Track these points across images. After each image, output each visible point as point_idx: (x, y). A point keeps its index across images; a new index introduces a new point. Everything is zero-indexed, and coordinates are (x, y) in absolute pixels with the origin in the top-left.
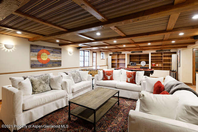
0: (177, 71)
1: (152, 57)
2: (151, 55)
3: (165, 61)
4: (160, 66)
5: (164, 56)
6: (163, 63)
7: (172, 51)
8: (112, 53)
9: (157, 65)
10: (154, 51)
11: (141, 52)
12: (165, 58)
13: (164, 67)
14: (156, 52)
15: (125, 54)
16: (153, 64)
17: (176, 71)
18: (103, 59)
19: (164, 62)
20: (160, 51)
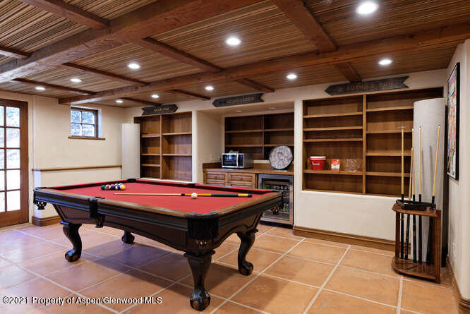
0: (440, 206)
1: (307, 122)
2: (305, 112)
3: (377, 142)
4: (350, 172)
5: (372, 117)
6: (366, 153)
7: (413, 84)
8: (140, 114)
9: (335, 166)
10: (319, 94)
11: (258, 98)
12: (379, 128)
13: (367, 177)
14: (327, 96)
15: (189, 114)
16: (313, 158)
17: (432, 206)
18: (97, 138)
19: (368, 148)
20: (345, 88)
